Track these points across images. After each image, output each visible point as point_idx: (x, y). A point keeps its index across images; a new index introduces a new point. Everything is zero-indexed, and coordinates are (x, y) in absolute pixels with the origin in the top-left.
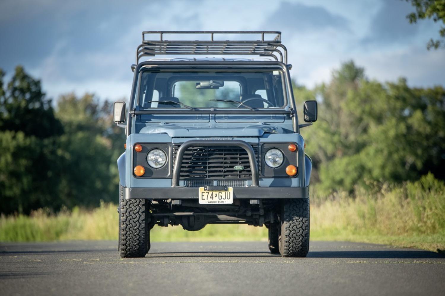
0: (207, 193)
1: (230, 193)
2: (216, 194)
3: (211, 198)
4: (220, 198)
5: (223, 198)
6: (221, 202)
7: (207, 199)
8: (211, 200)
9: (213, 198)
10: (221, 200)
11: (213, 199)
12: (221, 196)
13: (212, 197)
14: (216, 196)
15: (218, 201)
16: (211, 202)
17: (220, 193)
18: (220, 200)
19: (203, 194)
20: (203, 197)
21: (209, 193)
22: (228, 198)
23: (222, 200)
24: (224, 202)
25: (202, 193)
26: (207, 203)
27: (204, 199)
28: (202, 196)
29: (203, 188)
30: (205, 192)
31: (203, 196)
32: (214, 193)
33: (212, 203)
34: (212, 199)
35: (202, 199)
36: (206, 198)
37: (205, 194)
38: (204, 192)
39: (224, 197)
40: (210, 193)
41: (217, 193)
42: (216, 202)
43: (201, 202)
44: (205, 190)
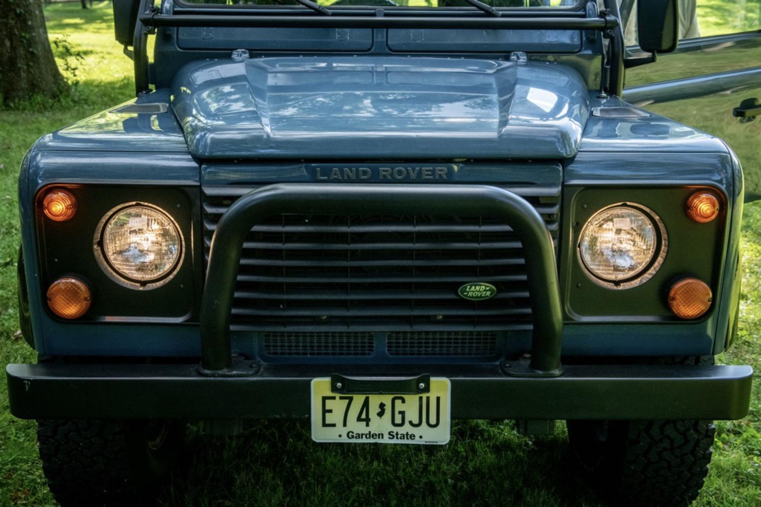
0: (347, 401)
1: (438, 399)
2: (382, 406)
3: (359, 419)
4: (398, 420)
5: (411, 423)
6: (403, 437)
7: (345, 425)
8: (361, 428)
9: (367, 420)
10: (401, 430)
11: (367, 425)
12: (402, 413)
13: (364, 416)
14: (381, 414)
15: (389, 434)
16: (359, 436)
17: (398, 402)
18: (396, 430)
19: (329, 404)
20: (327, 415)
21: (351, 399)
22: (433, 421)
23: (407, 429)
24: (412, 437)
25: (324, 399)
26: (345, 439)
27: (334, 425)
28: (325, 411)
29: (328, 380)
30: (338, 396)
31: (330, 411)
32: (375, 400)
33: (364, 440)
34: (364, 423)
35: (325, 425)
36: (339, 421)
37: (337, 406)
38: (334, 398)
39: (412, 415)
40: (359, 400)
41: (387, 399)
42: (381, 435)
43: (319, 434)
44: (334, 389)
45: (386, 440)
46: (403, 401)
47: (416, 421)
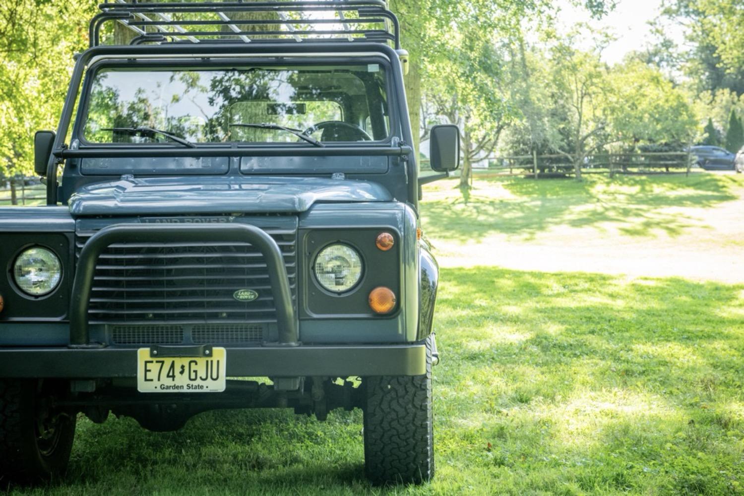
0: (160, 364)
1: (218, 362)
2: (183, 367)
3: (168, 376)
4: (193, 376)
5: (201, 378)
6: (196, 388)
7: (159, 380)
8: (169, 382)
9: (173, 377)
10: (195, 383)
11: (173, 380)
12: (196, 372)
13: (171, 374)
14: (182, 373)
15: (188, 385)
16: (168, 387)
17: (193, 364)
18: (191, 383)
19: (149, 366)
20: (148, 373)
21: (163, 362)
22: (215, 376)
23: (198, 382)
24: (202, 387)
25: (146, 362)
26: (159, 390)
27: (152, 380)
28: (146, 371)
29: (148, 350)
30: (155, 360)
31: (150, 371)
32: (179, 362)
33: (171, 391)
34: (171, 379)
35: (146, 380)
36: (155, 378)
37: (154, 367)
38: (152, 362)
39: (202, 373)
40: (168, 361)
41: (185, 361)
42: (182, 387)
43: (143, 387)
44: (152, 355)
45: (185, 390)
46: (196, 364)
47: (204, 377)
